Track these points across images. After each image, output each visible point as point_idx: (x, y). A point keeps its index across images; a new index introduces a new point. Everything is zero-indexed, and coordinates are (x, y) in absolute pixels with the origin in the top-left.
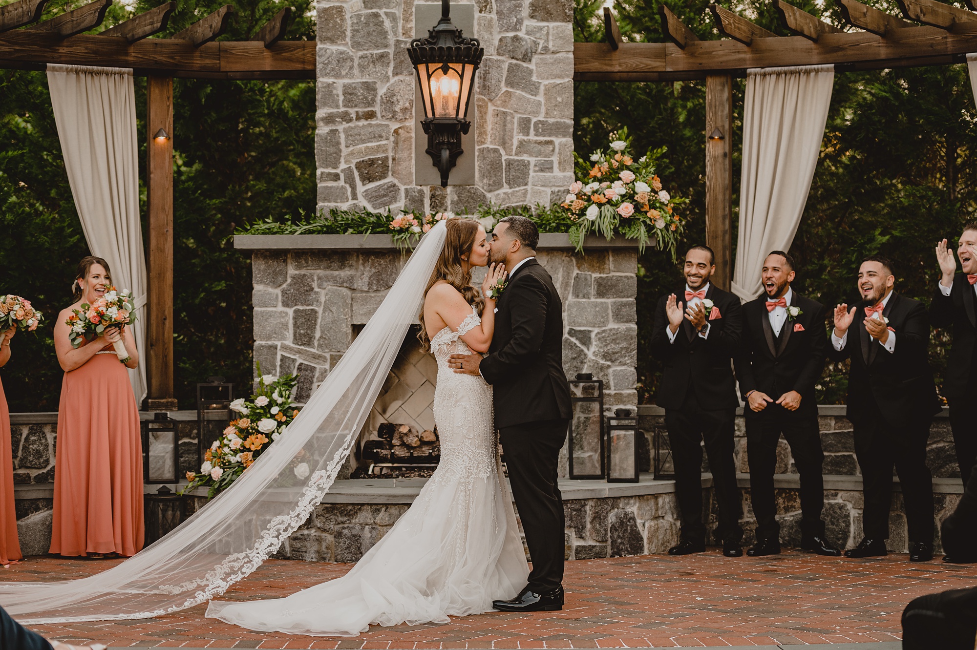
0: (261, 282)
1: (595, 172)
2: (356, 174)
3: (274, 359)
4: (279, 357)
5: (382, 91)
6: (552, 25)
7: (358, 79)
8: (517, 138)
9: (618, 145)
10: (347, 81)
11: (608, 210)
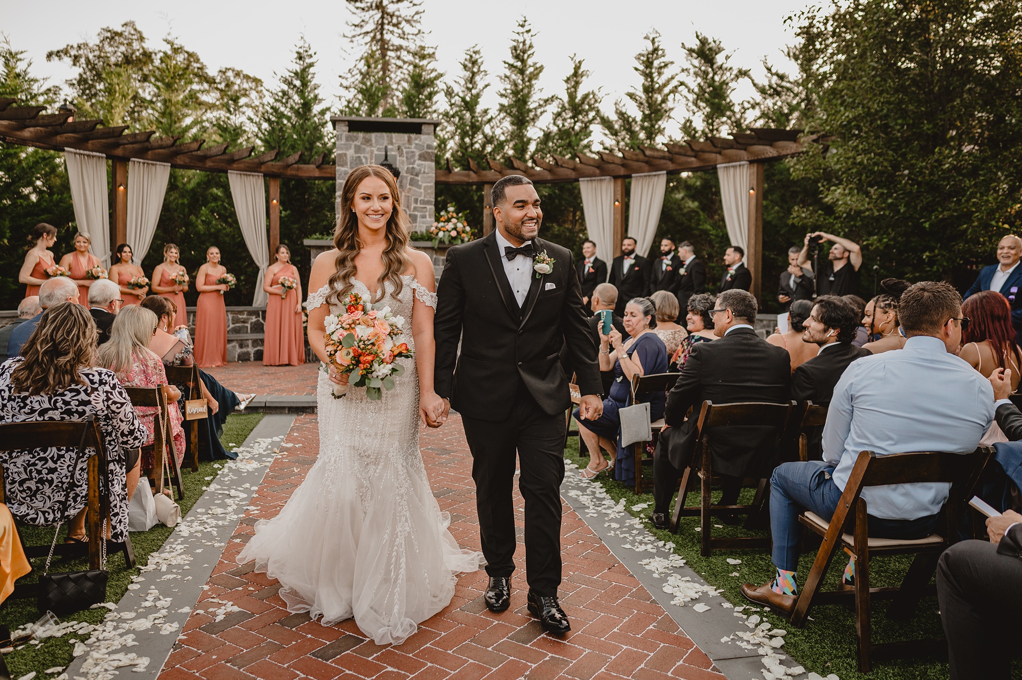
1: (442, 219)
6: (427, 163)
8: (413, 205)
9: (451, 209)
11: (447, 233)
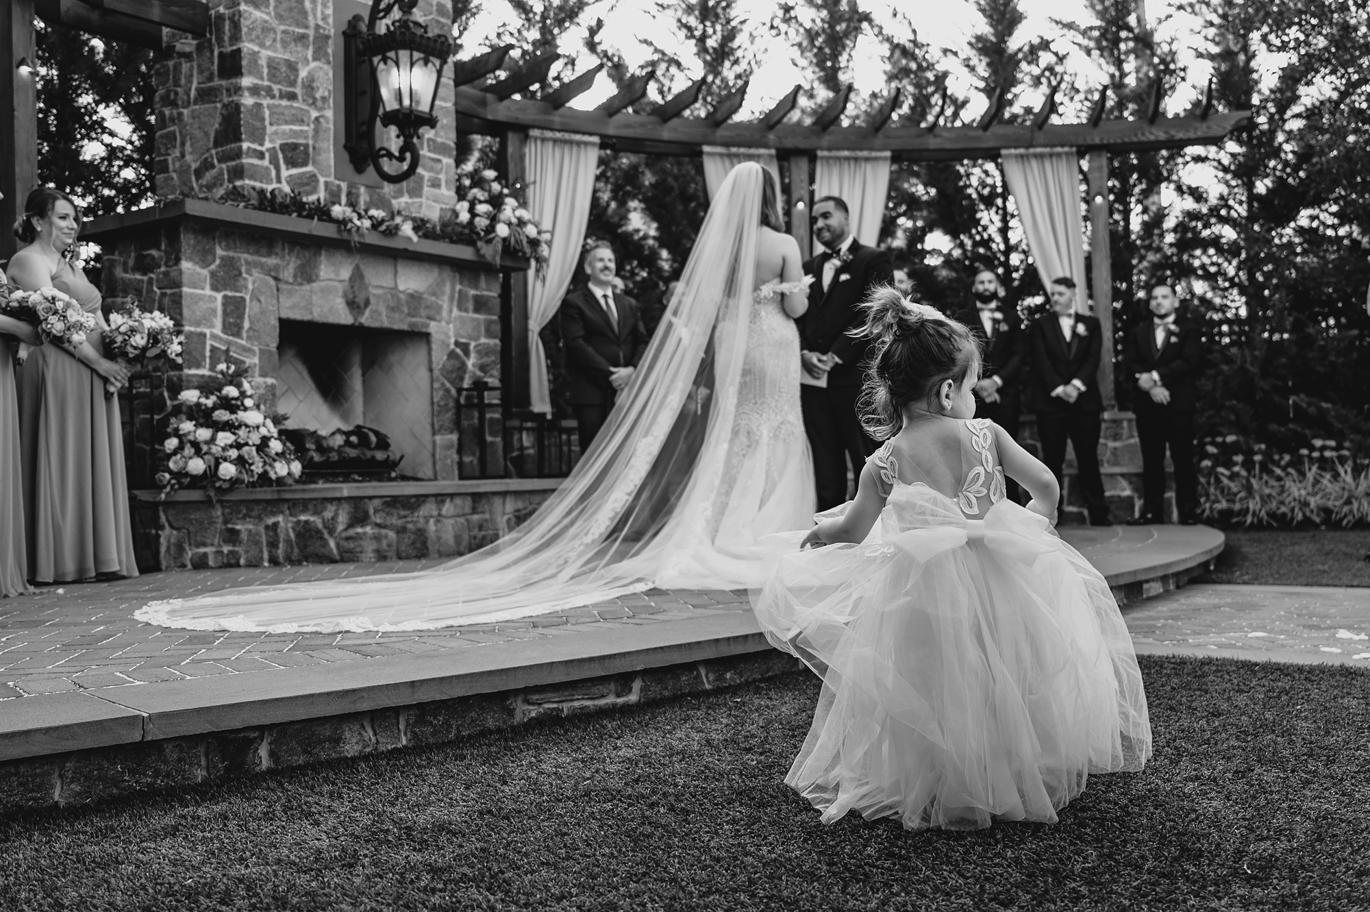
0: (190, 259)
2: (280, 156)
3: (204, 348)
4: (208, 348)
5: (303, 73)
7: (281, 55)
10: (271, 53)
